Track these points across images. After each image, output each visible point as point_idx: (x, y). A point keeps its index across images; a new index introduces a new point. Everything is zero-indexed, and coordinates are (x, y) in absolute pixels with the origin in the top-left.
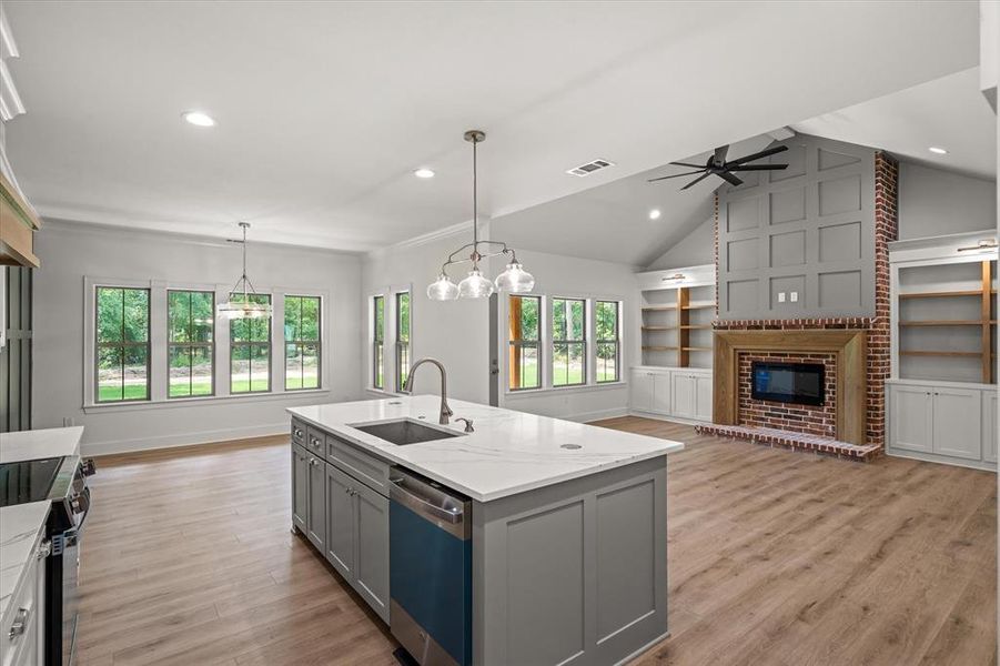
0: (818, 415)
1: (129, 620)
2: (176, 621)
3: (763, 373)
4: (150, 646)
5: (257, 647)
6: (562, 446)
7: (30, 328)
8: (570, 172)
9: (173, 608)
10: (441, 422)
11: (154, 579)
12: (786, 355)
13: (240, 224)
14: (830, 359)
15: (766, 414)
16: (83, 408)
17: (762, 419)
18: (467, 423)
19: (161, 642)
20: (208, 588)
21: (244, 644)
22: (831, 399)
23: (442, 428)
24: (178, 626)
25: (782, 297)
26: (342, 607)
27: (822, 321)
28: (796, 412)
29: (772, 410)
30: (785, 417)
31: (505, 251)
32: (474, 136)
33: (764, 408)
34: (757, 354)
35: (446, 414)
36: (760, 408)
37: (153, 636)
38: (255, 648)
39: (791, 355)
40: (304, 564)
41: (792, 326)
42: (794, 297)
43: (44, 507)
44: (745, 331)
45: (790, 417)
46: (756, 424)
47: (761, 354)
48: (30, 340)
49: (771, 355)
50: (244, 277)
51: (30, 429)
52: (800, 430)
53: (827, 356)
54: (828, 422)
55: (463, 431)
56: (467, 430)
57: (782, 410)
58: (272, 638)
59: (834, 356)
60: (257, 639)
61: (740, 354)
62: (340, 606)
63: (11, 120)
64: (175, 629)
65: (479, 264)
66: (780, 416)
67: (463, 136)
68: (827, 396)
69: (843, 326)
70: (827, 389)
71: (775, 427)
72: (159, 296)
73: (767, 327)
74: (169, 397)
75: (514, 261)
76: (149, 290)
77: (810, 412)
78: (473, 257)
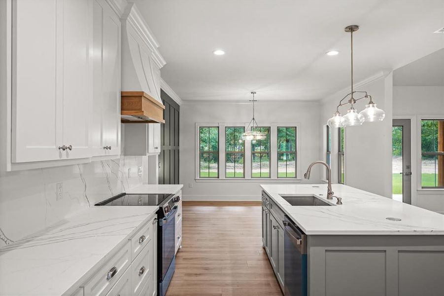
1: (192, 264)
2: (206, 269)
4: (196, 275)
5: (231, 288)
6: (386, 219)
7: (179, 146)
8: (437, 32)
9: (207, 264)
10: (328, 198)
11: (205, 252)
13: (252, 93)
16: (195, 180)
18: (338, 199)
19: (200, 274)
20: (222, 260)
21: (227, 285)
23: (326, 201)
24: (207, 271)
26: (271, 284)
31: (366, 96)
32: (352, 29)
35: (330, 194)
37: (198, 272)
38: (230, 288)
40: (262, 262)
43: (157, 208)
48: (179, 150)
50: (253, 119)
51: (179, 184)
55: (335, 204)
56: (338, 203)
58: (238, 286)
60: (232, 285)
62: (271, 283)
63: (162, 68)
64: (206, 272)
65: (355, 105)
67: (344, 30)
72: (222, 130)
74: (226, 177)
75: (371, 102)
76: (218, 127)
78: (350, 101)
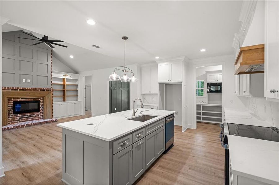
0: (38, 114)
3: (18, 105)
12: (27, 98)
14: (41, 99)
15: (19, 118)
17: (18, 120)
22: (41, 109)
25: (24, 81)
27: (40, 89)
28: (31, 115)
29: (22, 116)
30: (27, 117)
33: (19, 116)
34: (15, 99)
36: (17, 117)
39: (29, 98)
41: (30, 90)
42: (29, 81)
45: (21, 118)
46: (15, 123)
47: (17, 99)
49: (21, 99)
52: (32, 120)
53: (40, 98)
54: (40, 116)
57: (26, 116)
59: (42, 98)
61: (9, 99)
66: (25, 118)
68: (40, 109)
69: (45, 90)
70: (40, 107)
71: (23, 121)
73: (20, 90)
77: (35, 114)
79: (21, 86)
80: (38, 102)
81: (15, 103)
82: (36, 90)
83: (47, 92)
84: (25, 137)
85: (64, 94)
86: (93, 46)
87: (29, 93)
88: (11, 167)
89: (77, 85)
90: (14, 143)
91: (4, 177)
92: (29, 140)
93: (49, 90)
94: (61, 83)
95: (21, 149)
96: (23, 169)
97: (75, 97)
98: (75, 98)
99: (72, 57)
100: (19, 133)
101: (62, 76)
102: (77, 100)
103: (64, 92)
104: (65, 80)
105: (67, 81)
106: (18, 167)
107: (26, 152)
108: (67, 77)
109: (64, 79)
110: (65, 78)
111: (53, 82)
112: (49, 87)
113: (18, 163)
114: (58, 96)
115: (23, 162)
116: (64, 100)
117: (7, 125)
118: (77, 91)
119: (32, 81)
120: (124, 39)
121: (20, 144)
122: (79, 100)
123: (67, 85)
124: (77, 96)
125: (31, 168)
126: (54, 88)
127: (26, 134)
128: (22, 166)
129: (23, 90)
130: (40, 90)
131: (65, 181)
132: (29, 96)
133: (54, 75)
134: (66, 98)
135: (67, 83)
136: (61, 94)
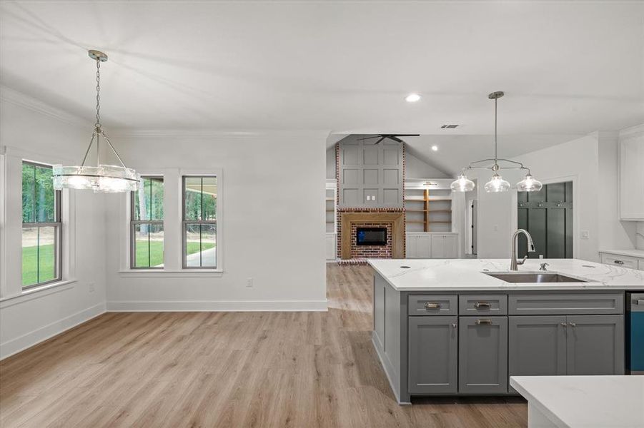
0: (384, 249)
3: (361, 233)
12: (371, 224)
15: (363, 252)
17: (361, 254)
22: (389, 242)
25: (368, 198)
27: (387, 209)
28: (376, 249)
29: (366, 249)
30: (371, 252)
32: (496, 95)
33: (362, 249)
34: (359, 224)
36: (360, 249)
39: (373, 224)
41: (374, 211)
42: (374, 198)
44: (353, 213)
46: (358, 257)
47: (361, 224)
49: (365, 224)
52: (377, 257)
53: (388, 224)
54: (388, 252)
57: (370, 249)
59: (390, 224)
61: (352, 224)
66: (369, 252)
69: (393, 211)
70: (388, 238)
71: (367, 257)
73: (364, 211)
77: (381, 249)
79: (364, 207)
80: (385, 230)
81: (359, 230)
82: (382, 211)
83: (396, 213)
84: (362, 277)
85: (425, 219)
86: (443, 127)
87: (373, 216)
88: (334, 304)
89: (451, 200)
90: (349, 282)
91: (327, 312)
92: (364, 282)
93: (399, 212)
94: (421, 198)
95: (352, 290)
96: (343, 311)
97: (448, 224)
98: (445, 227)
99: (435, 148)
100: (358, 271)
101: (422, 186)
102: (450, 230)
103: (425, 213)
104: (428, 191)
105: (429, 195)
106: (340, 308)
107: (355, 296)
108: (431, 186)
109: (425, 191)
110: (428, 188)
111: (406, 198)
112: (399, 206)
113: (343, 304)
114: (416, 222)
115: (347, 305)
116: (425, 230)
117: (350, 258)
118: (449, 212)
119: (377, 198)
120: (493, 98)
121: (354, 285)
122: (454, 230)
123: (430, 201)
124: (450, 222)
125: (350, 313)
126: (407, 207)
127: (364, 275)
128: (345, 308)
129: (367, 211)
130: (388, 211)
131: (373, 342)
132: (373, 221)
133: (408, 186)
134: (429, 227)
135: (430, 198)
136: (419, 218)
